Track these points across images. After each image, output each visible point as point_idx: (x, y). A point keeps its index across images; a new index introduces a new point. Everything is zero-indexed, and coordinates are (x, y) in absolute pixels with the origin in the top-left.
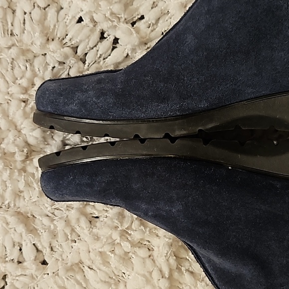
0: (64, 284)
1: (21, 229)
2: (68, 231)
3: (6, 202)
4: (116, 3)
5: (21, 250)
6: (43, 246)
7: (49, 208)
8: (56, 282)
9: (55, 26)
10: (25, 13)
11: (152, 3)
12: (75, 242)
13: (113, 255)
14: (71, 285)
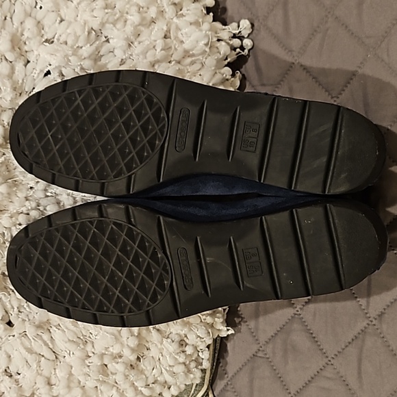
0: (31, 345)
4: (85, 58)
8: (22, 344)
9: (23, 80)
11: (120, 60)
14: (37, 346)
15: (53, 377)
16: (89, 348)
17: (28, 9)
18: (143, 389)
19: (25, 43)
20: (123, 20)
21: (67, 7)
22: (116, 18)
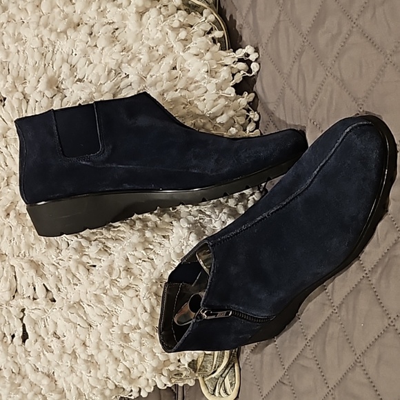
1: (32, 273)
2: (70, 277)
3: (22, 252)
5: (35, 289)
6: (51, 288)
7: (55, 259)
8: (62, 315)
10: (37, 101)
12: (77, 285)
13: (105, 296)
14: (73, 317)
15: (88, 340)
16: (114, 319)
17: (65, 57)
18: (159, 355)
19: (62, 83)
20: (136, 59)
21: (94, 53)
22: (129, 58)
